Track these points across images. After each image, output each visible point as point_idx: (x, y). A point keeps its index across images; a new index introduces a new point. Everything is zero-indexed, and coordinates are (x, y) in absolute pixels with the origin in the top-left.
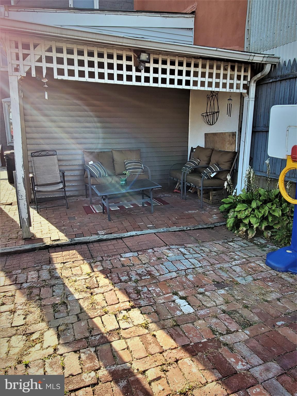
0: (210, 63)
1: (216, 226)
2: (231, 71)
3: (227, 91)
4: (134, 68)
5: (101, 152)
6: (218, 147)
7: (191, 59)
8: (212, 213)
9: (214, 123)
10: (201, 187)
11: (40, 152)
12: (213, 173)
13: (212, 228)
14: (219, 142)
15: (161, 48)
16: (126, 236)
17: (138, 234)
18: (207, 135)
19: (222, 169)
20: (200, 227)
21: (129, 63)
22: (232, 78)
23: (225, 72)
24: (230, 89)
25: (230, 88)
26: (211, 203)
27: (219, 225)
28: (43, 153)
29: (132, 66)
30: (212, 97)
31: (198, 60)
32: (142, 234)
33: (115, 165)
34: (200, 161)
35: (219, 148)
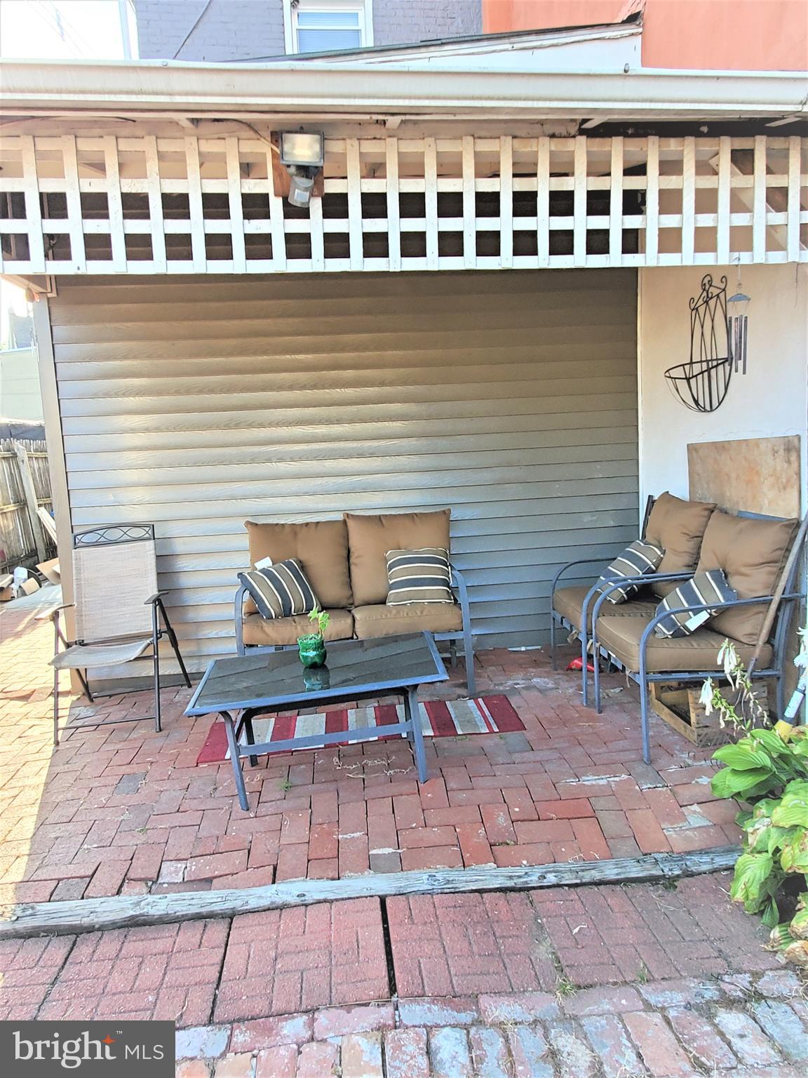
0: (632, 148)
1: (692, 875)
2: (733, 174)
3: (720, 263)
4: (276, 205)
5: (307, 524)
6: (736, 496)
7: (534, 141)
8: (685, 793)
9: (715, 403)
10: (639, 673)
11: (101, 532)
12: (696, 612)
13: (669, 883)
14: (738, 477)
15: (355, 97)
16: (253, 904)
17: (312, 897)
18: (696, 450)
19: (739, 596)
20: (611, 872)
21: (254, 186)
22: (739, 203)
23: (707, 182)
24: (736, 254)
25: (732, 250)
26: (695, 737)
27: (705, 868)
28: (116, 534)
29: (266, 196)
30: (707, 304)
31: (571, 141)
32: (325, 901)
33: (353, 568)
34: (664, 553)
35: (737, 503)
